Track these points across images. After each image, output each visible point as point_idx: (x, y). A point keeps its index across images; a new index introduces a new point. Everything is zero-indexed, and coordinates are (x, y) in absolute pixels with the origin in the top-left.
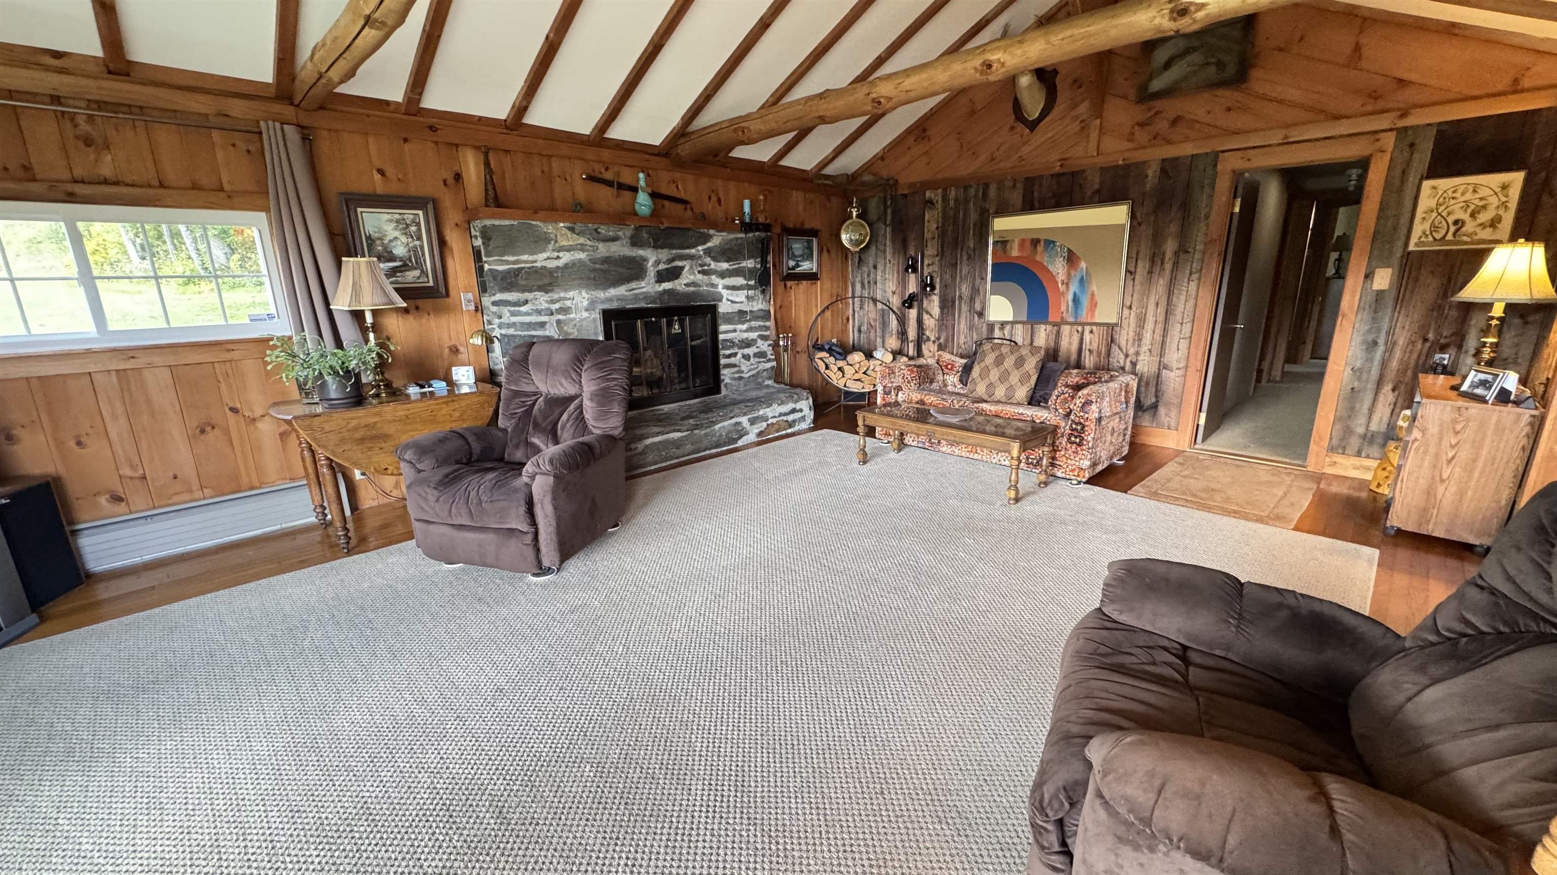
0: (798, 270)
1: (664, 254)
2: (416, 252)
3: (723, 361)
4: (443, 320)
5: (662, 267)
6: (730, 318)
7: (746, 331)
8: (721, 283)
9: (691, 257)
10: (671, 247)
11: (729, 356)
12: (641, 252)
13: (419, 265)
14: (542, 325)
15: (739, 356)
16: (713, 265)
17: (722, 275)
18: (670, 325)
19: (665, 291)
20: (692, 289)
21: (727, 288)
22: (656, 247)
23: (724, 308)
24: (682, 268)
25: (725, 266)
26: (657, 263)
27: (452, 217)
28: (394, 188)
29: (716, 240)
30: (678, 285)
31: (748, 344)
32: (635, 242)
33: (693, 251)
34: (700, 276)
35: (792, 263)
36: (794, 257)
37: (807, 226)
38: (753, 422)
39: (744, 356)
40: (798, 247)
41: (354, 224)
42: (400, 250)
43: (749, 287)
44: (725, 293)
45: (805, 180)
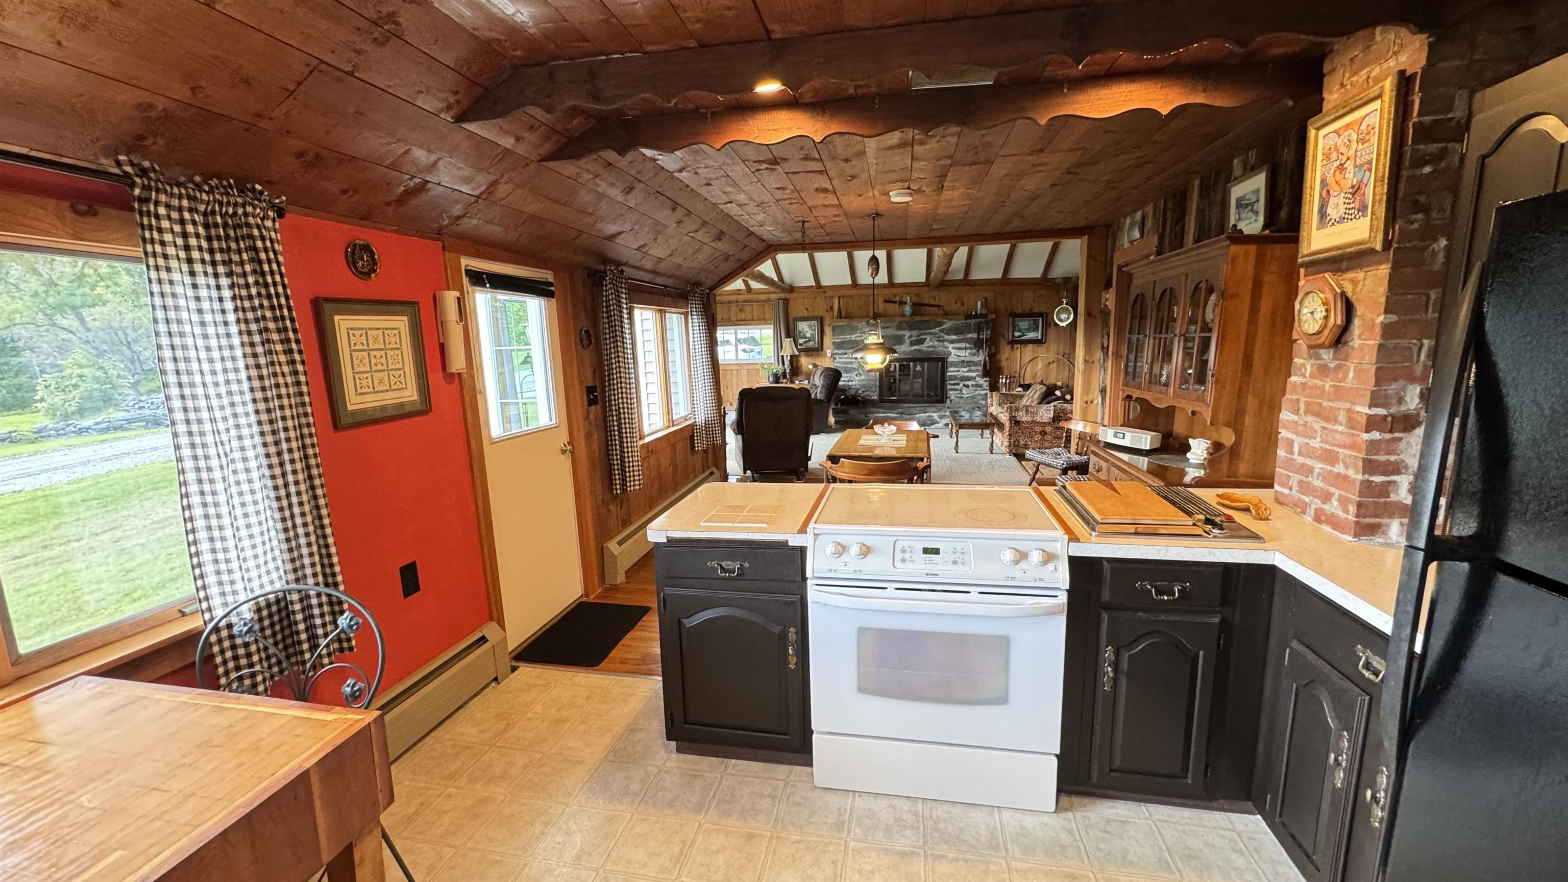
0: (1024, 338)
1: (915, 333)
2: (813, 335)
3: (949, 387)
4: (820, 359)
5: (913, 339)
6: (954, 364)
7: (967, 371)
8: (951, 346)
9: (931, 334)
10: (919, 329)
11: (954, 384)
12: (902, 332)
13: (814, 340)
14: (851, 363)
15: (961, 385)
16: (946, 337)
17: (952, 342)
18: (915, 366)
19: (915, 350)
20: (931, 349)
21: (953, 348)
22: (910, 329)
23: (952, 359)
24: (925, 339)
25: (954, 337)
26: (911, 337)
27: (827, 322)
28: (810, 314)
29: (948, 324)
30: (923, 347)
31: (969, 379)
32: (899, 328)
33: (933, 331)
34: (936, 343)
35: (1017, 334)
36: (1020, 330)
37: (1036, 310)
38: (941, 417)
39: (964, 385)
40: (1023, 324)
41: (795, 326)
42: (808, 335)
43: (971, 348)
44: (953, 351)
45: (1035, 284)
